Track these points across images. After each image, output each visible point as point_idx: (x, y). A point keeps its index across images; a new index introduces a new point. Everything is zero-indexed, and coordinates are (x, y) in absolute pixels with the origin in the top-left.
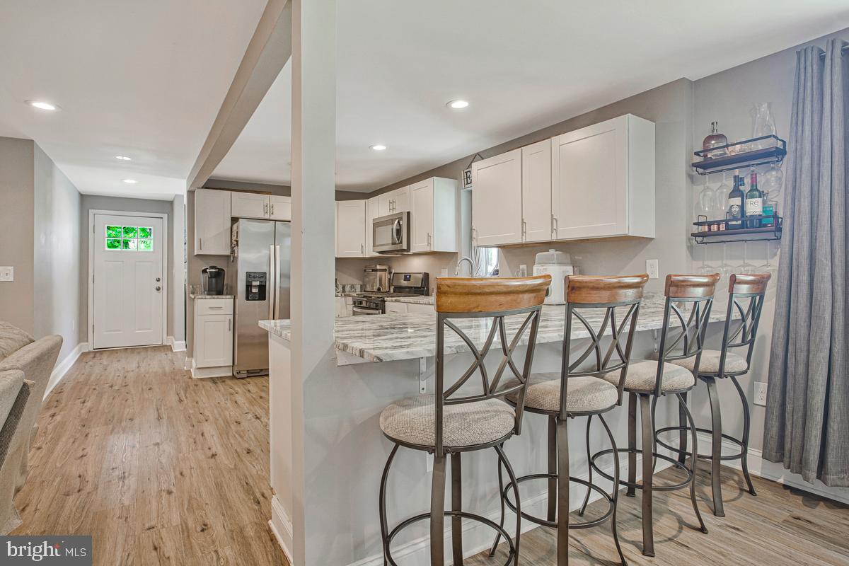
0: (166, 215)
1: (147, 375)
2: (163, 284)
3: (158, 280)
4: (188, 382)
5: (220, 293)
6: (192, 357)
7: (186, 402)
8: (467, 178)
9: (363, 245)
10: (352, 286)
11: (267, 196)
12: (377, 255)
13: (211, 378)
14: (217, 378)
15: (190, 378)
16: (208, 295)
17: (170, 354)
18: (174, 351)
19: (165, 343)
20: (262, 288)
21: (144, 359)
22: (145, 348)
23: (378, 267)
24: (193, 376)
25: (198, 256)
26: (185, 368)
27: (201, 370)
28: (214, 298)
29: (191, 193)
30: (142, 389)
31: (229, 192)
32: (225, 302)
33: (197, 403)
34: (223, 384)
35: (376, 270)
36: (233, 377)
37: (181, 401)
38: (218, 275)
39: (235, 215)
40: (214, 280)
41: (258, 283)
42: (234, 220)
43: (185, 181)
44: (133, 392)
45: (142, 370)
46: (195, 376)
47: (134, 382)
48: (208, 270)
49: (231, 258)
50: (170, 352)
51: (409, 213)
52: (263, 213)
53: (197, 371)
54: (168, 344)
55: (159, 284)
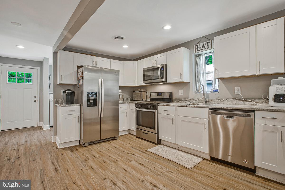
0: (39, 68)
1: (32, 148)
2: (38, 99)
3: (35, 97)
4: (57, 152)
5: (72, 103)
6: (56, 135)
7: (60, 171)
8: (197, 48)
9: (135, 81)
10: (127, 99)
11: (94, 57)
12: (145, 84)
13: (69, 147)
14: (72, 147)
15: (57, 148)
16: (67, 104)
17: (42, 132)
18: (44, 130)
19: (39, 125)
20: (95, 100)
21: (29, 135)
22: (29, 129)
23: (142, 90)
24: (59, 147)
25: (60, 84)
26: (53, 141)
27: (63, 144)
28: (70, 106)
29: (55, 54)
30: (29, 160)
31: (76, 53)
32: (76, 108)
33: (68, 171)
34: (77, 151)
35: (141, 91)
36: (80, 146)
37: (56, 170)
38: (72, 94)
39: (79, 64)
40: (69, 96)
41: (93, 98)
42: (79, 67)
43: (52, 47)
44: (24, 163)
45: (28, 143)
46: (60, 147)
47: (24, 154)
48: (66, 92)
49: (78, 85)
50: (42, 131)
51: (166, 65)
52: (92, 64)
53: (61, 144)
54: (40, 126)
55: (36, 99)
